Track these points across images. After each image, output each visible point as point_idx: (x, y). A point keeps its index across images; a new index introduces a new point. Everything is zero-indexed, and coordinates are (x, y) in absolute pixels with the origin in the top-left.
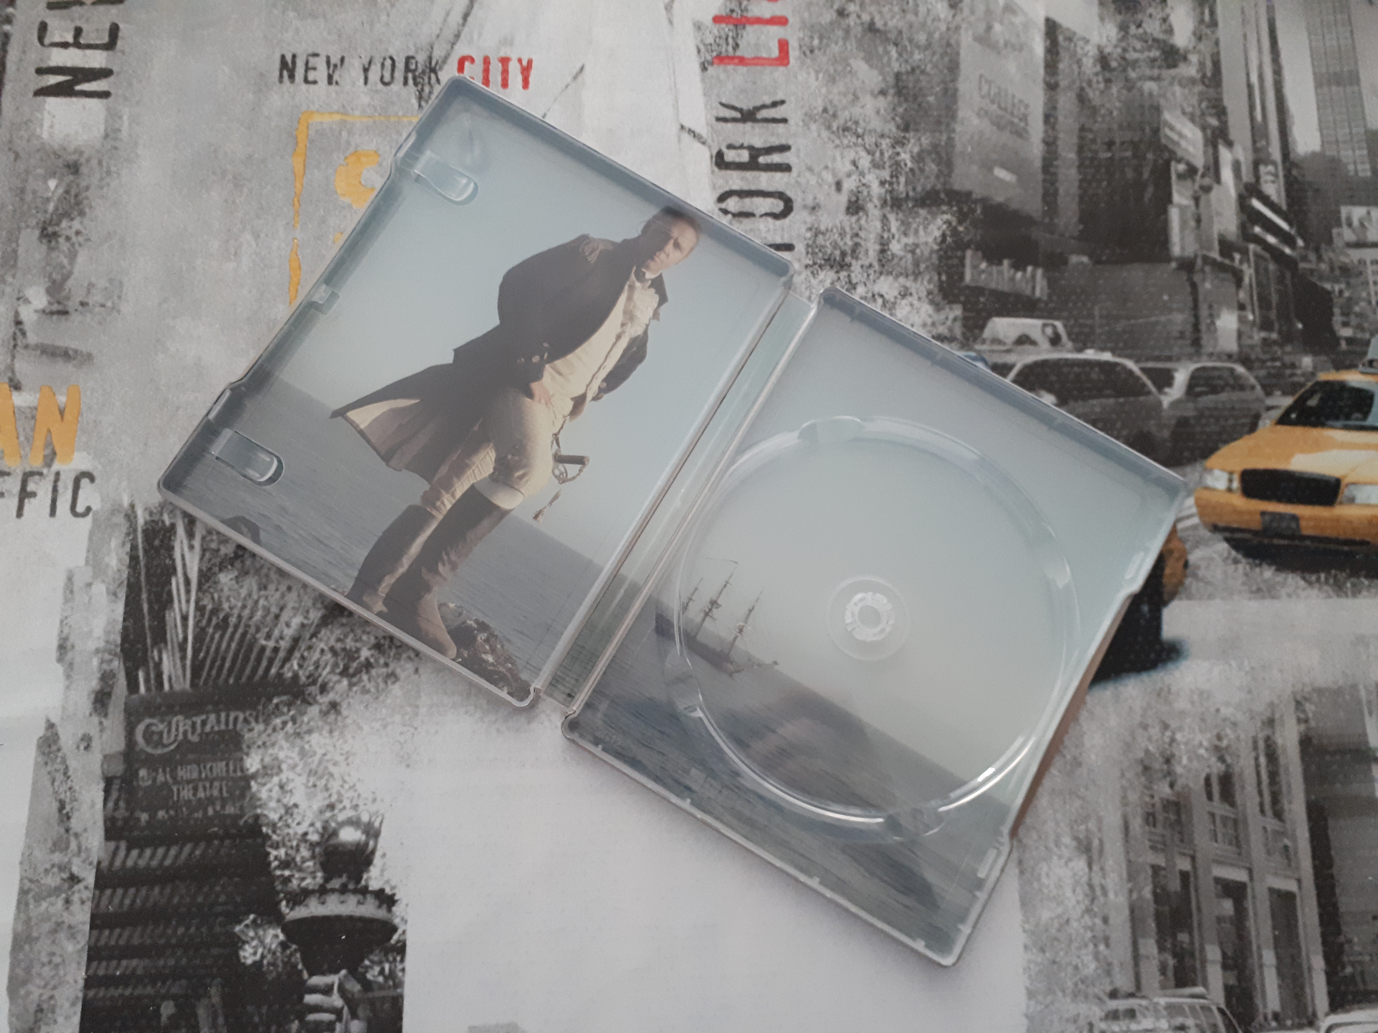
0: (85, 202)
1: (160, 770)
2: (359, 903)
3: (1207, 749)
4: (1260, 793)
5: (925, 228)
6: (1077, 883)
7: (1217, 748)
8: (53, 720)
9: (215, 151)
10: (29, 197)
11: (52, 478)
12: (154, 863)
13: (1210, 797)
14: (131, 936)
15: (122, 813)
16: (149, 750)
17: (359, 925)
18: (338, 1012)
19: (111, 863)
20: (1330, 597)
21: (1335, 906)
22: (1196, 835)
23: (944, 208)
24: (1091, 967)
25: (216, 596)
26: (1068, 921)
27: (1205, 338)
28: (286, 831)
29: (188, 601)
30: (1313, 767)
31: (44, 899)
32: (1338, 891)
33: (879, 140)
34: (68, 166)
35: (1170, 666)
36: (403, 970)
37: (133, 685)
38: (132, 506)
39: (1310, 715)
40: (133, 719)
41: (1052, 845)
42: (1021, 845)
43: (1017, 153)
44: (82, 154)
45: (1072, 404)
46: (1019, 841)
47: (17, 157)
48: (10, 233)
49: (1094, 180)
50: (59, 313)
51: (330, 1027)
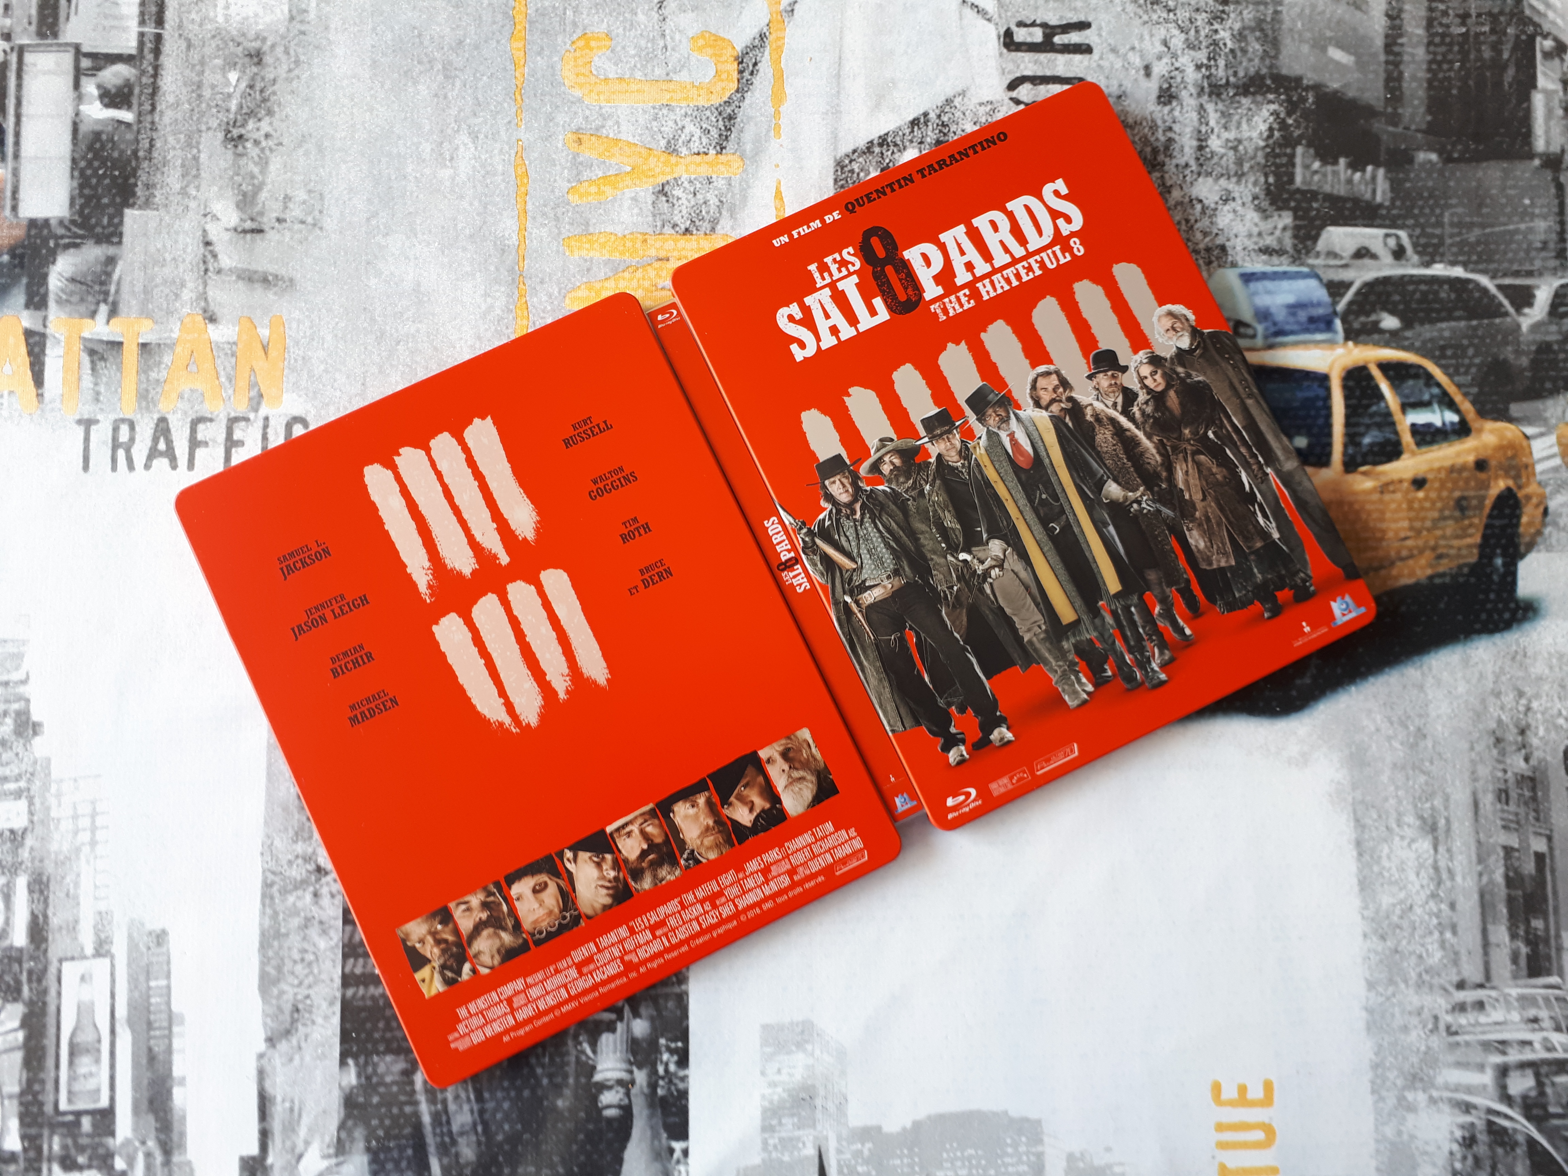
0: (273, 98)
3: (1565, 719)
5: (1249, 120)
6: (1421, 866)
9: (420, 35)
10: (207, 93)
11: (260, 423)
18: (618, 1011)
22: (1553, 814)
23: (1271, 97)
24: (1436, 956)
26: (1411, 907)
31: (290, 892)
33: (1194, 15)
34: (250, 56)
35: (1527, 626)
41: (1394, 826)
42: (1359, 825)
43: (1355, 30)
44: (264, 40)
45: (1418, 328)
46: (1357, 820)
47: (189, 46)
48: (189, 137)
49: (1445, 60)
50: (253, 231)
51: (611, 1027)
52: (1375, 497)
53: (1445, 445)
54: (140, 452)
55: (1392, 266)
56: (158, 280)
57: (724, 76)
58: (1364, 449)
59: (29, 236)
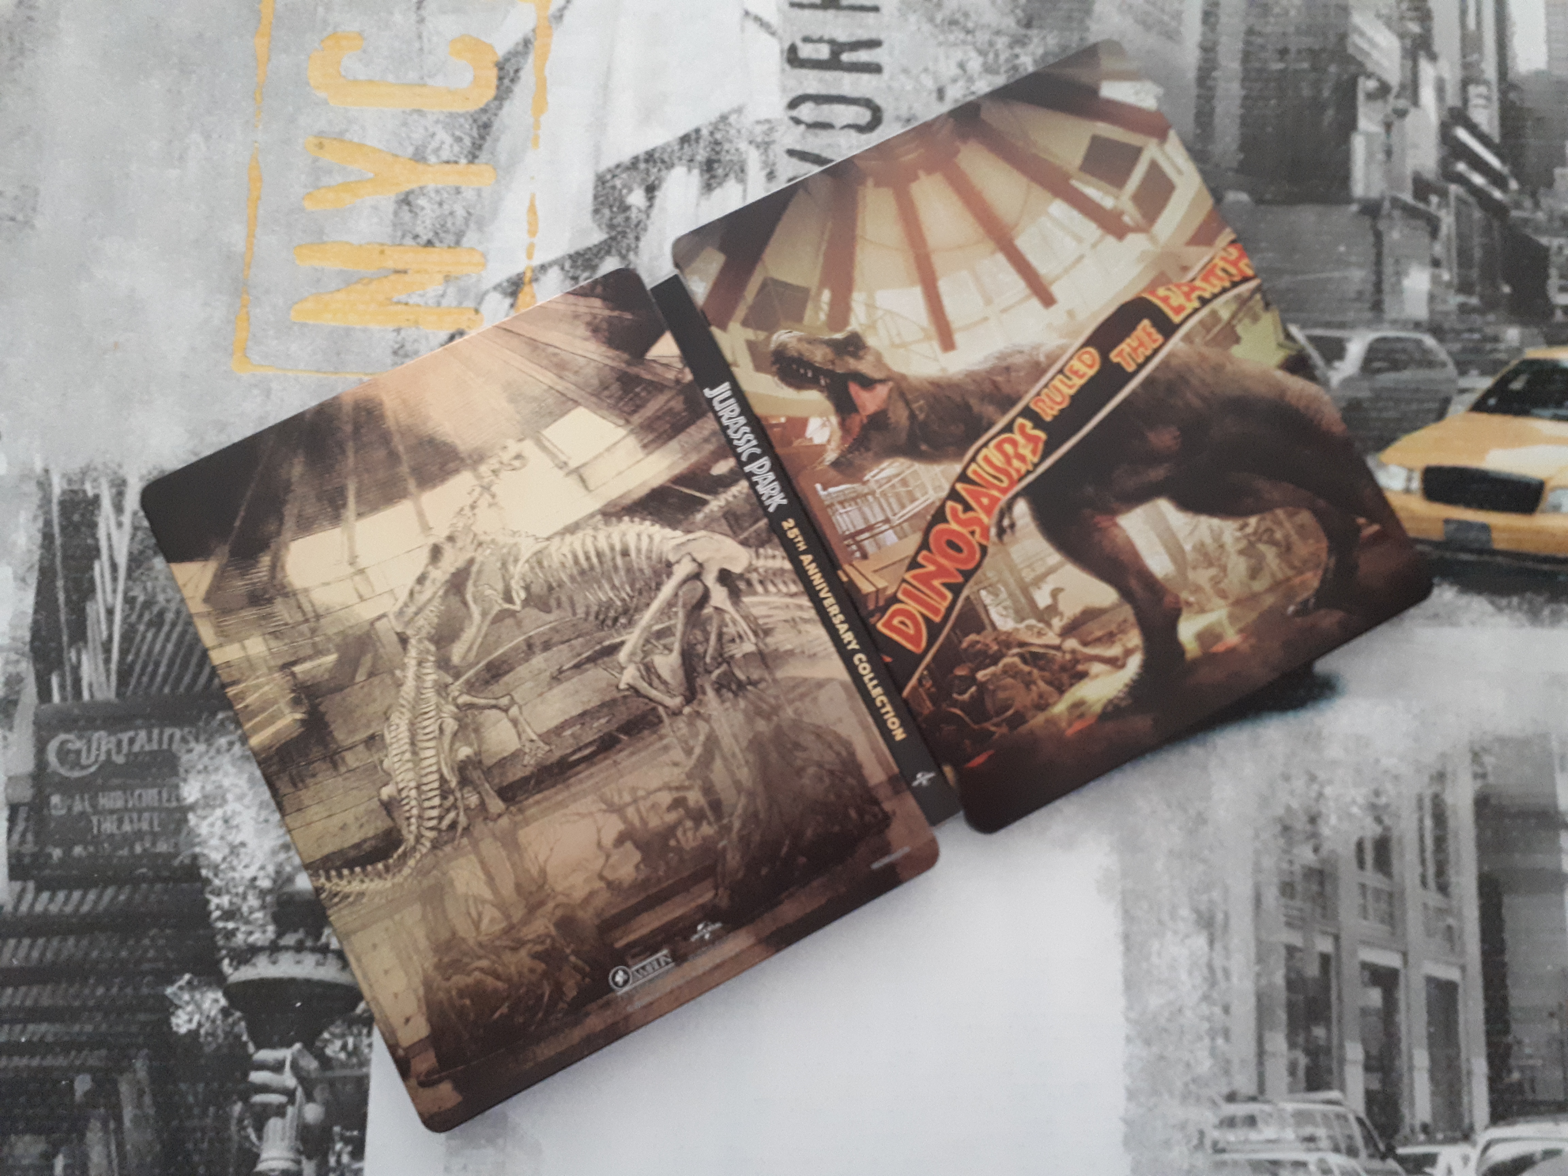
1: (77, 797)
2: (318, 964)
3: (1360, 807)
4: (1423, 862)
6: (1194, 964)
7: (1373, 807)
9: (157, 26)
12: (69, 909)
13: (1361, 864)
14: (39, 996)
15: (29, 847)
16: (64, 771)
17: (318, 990)
18: (290, 1094)
19: (16, 907)
20: (1523, 626)
21: (1505, 999)
22: (1341, 910)
24: (1205, 1065)
25: (149, 585)
26: (1180, 1010)
27: (1388, 301)
28: (231, 874)
29: (114, 591)
30: (1489, 833)
32: (1509, 982)
33: (995, 38)
35: (1323, 705)
36: (370, 1046)
37: (44, 693)
38: (47, 471)
39: (1489, 769)
40: (44, 733)
41: (1166, 918)
42: (1128, 916)
46: (1126, 912)
49: (1261, 97)
51: (280, 1111)
57: (482, 82)
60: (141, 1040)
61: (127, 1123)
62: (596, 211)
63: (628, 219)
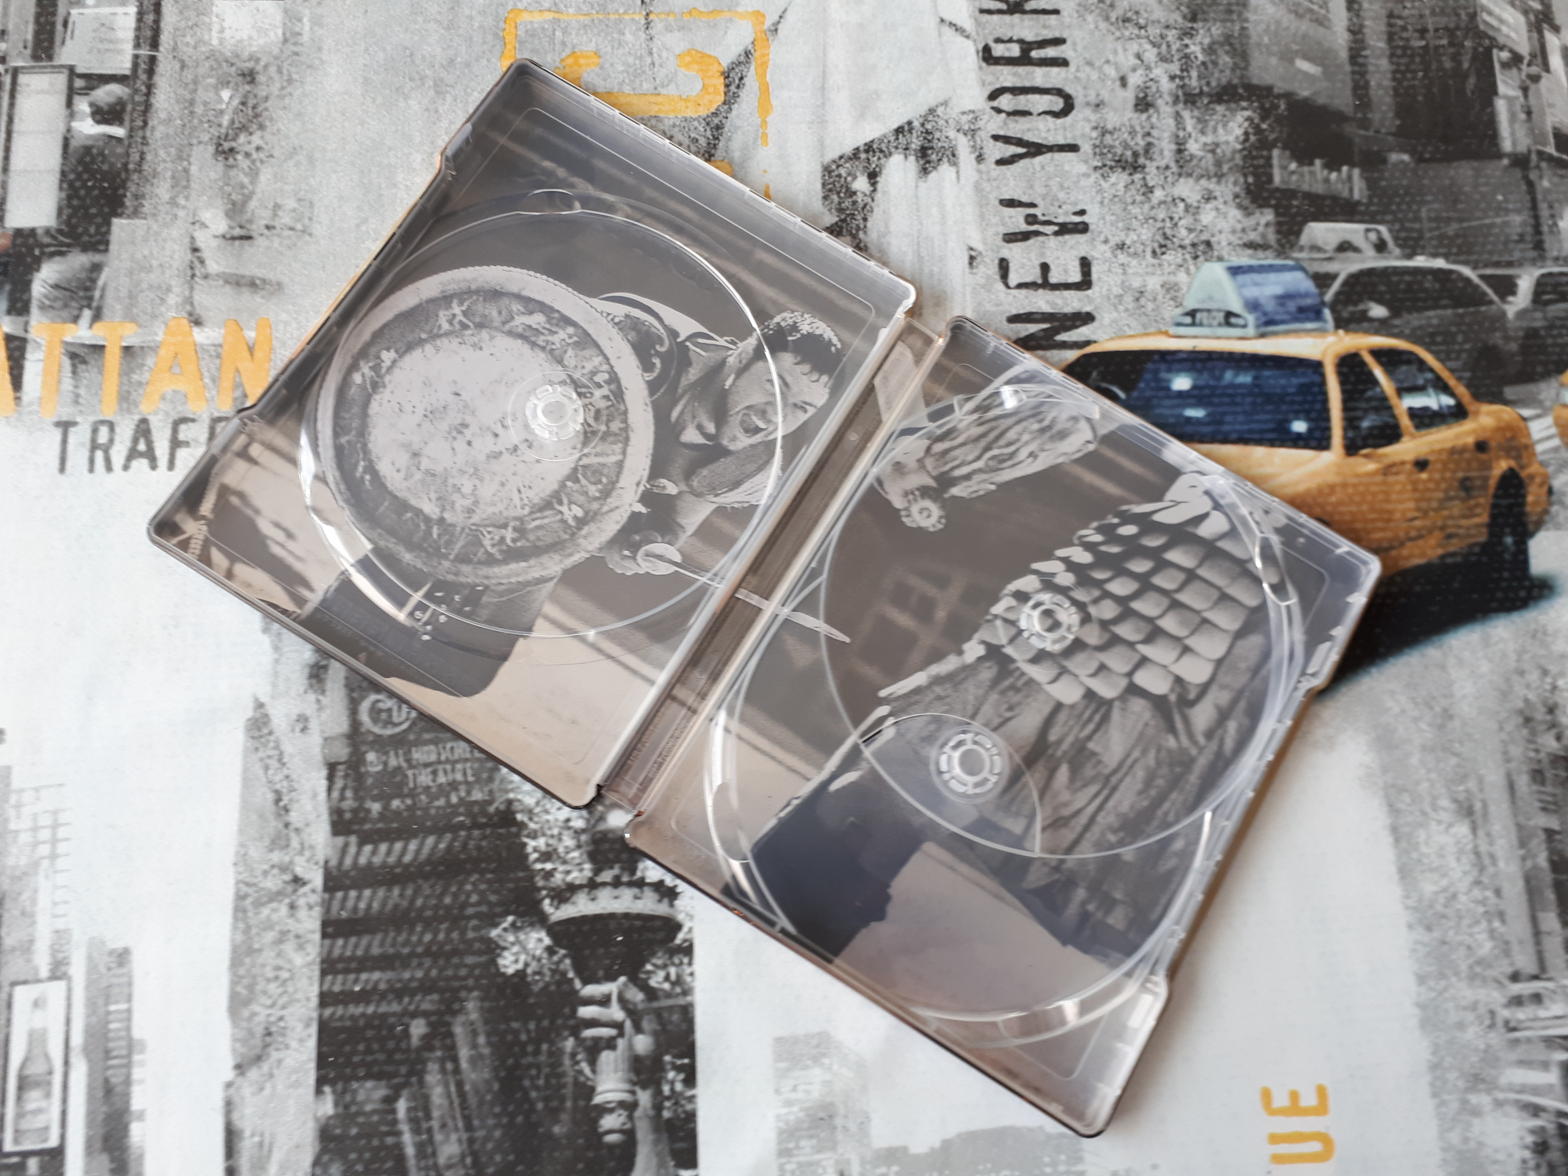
0: (265, 114)
1: (392, 753)
5: (1225, 125)
6: (1461, 851)
8: (263, 699)
9: (411, 55)
10: (199, 109)
12: (392, 860)
14: (369, 946)
15: (349, 803)
16: (377, 730)
17: (638, 923)
18: (619, 1026)
19: (341, 863)
23: (1244, 104)
24: (1486, 947)
26: (1455, 895)
27: (1548, 241)
28: (545, 818)
31: (263, 904)
33: (1165, 32)
34: (243, 75)
35: (1544, 604)
36: (692, 974)
40: (355, 695)
41: (1428, 810)
42: (1393, 809)
43: (1319, 43)
44: (258, 60)
45: (1406, 317)
46: (1390, 805)
47: (183, 66)
48: (180, 150)
49: (1408, 70)
50: (241, 238)
51: (610, 1044)
52: (1379, 478)
53: (1443, 428)
54: (118, 454)
55: (1375, 258)
56: (144, 286)
57: (711, 90)
58: (1364, 433)
59: (14, 245)
60: (470, 982)
61: (464, 1065)
62: (825, 198)
63: (855, 203)
